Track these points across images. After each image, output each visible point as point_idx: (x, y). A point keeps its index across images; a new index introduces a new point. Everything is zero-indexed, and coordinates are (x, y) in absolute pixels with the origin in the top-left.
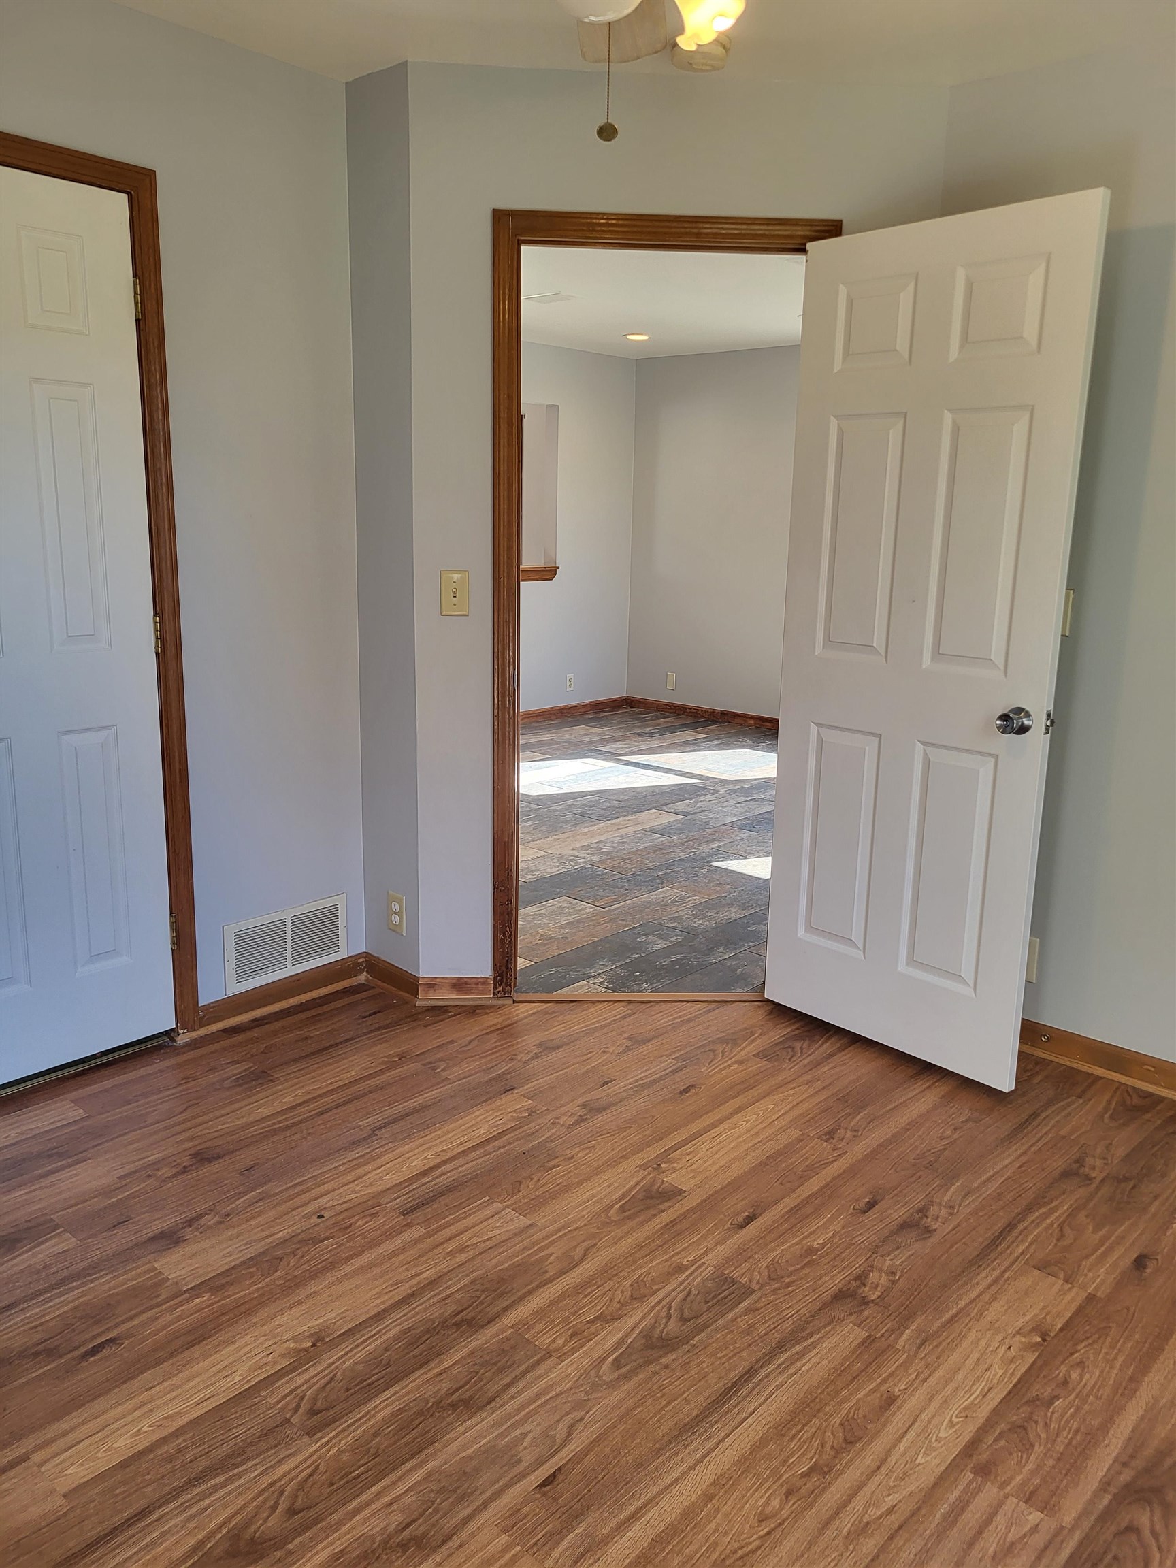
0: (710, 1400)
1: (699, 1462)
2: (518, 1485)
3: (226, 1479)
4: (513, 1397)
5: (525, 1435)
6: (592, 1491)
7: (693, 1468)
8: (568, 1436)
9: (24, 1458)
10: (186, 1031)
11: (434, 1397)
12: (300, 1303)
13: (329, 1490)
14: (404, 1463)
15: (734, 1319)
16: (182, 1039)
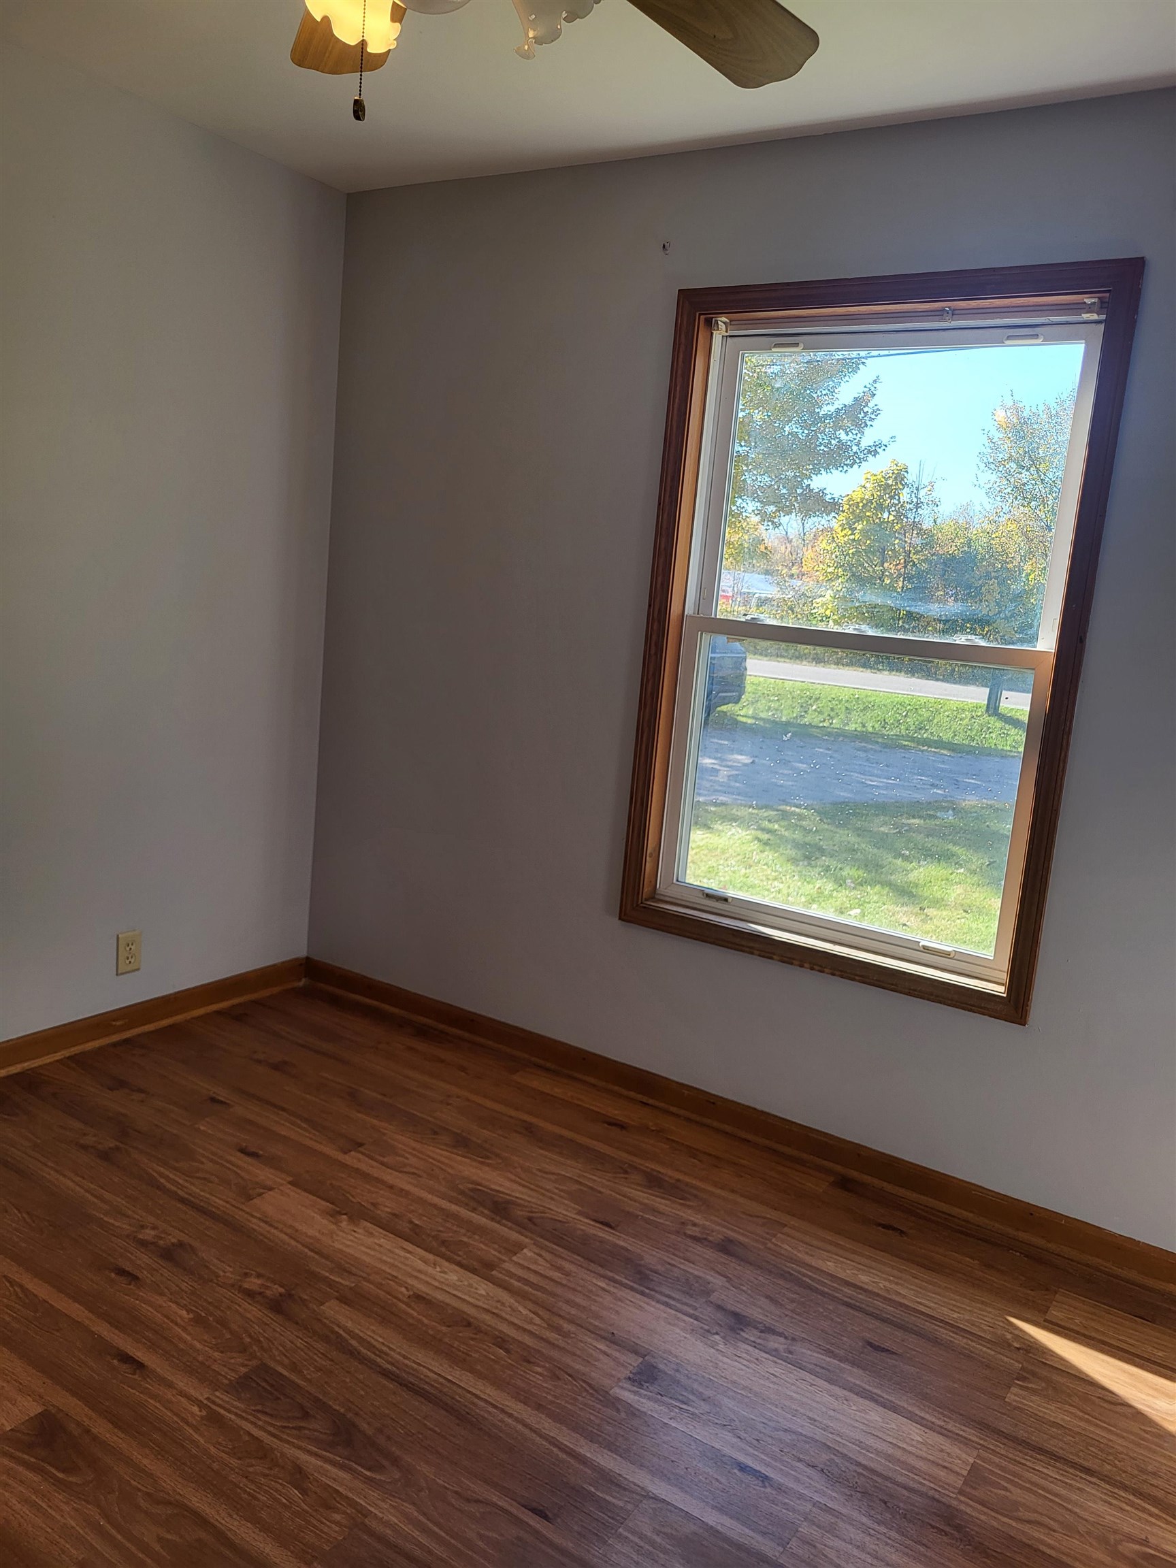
0: (423, 1400)
1: (503, 1411)
6: (547, 1481)
7: (510, 1415)
8: (481, 1502)
15: (309, 1381)
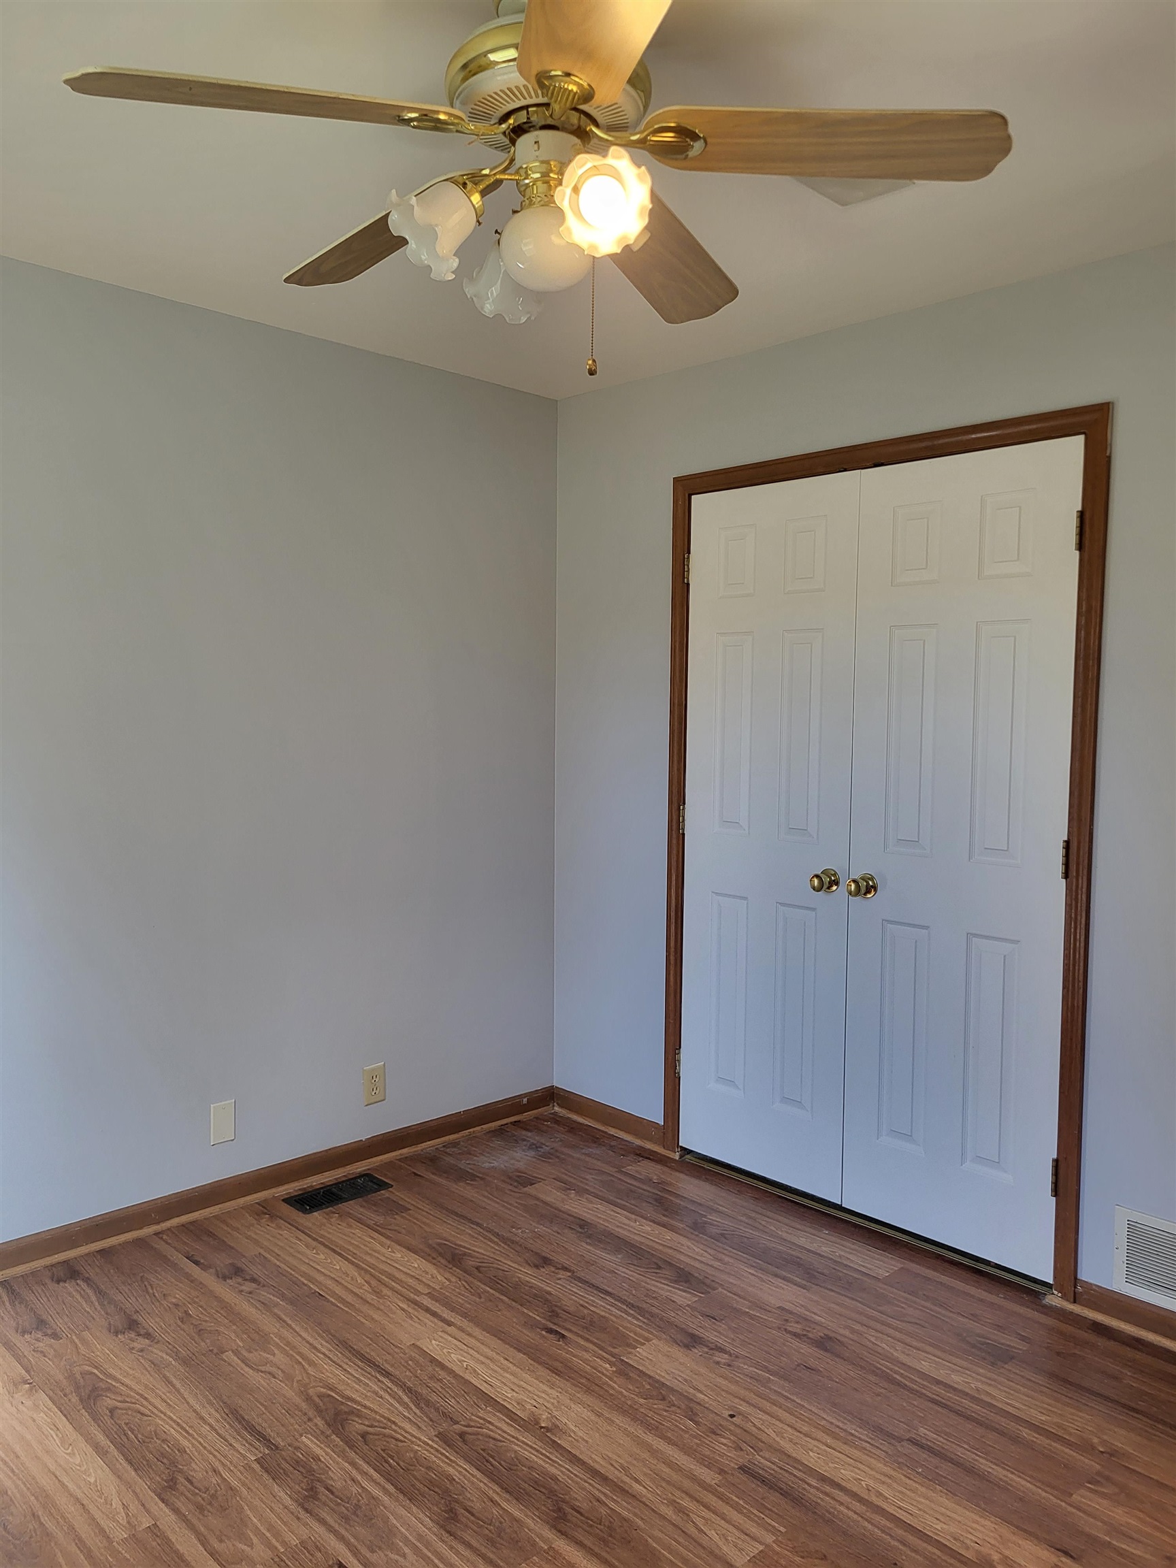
2: (347, 1551)
3: (406, 1403)
4: (451, 1548)
5: (404, 1556)
9: (449, 1324)
10: (1060, 1295)
11: (464, 1498)
12: (599, 1415)
13: (380, 1450)
14: (392, 1485)
16: (1052, 1300)
